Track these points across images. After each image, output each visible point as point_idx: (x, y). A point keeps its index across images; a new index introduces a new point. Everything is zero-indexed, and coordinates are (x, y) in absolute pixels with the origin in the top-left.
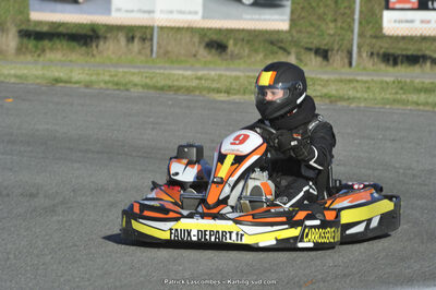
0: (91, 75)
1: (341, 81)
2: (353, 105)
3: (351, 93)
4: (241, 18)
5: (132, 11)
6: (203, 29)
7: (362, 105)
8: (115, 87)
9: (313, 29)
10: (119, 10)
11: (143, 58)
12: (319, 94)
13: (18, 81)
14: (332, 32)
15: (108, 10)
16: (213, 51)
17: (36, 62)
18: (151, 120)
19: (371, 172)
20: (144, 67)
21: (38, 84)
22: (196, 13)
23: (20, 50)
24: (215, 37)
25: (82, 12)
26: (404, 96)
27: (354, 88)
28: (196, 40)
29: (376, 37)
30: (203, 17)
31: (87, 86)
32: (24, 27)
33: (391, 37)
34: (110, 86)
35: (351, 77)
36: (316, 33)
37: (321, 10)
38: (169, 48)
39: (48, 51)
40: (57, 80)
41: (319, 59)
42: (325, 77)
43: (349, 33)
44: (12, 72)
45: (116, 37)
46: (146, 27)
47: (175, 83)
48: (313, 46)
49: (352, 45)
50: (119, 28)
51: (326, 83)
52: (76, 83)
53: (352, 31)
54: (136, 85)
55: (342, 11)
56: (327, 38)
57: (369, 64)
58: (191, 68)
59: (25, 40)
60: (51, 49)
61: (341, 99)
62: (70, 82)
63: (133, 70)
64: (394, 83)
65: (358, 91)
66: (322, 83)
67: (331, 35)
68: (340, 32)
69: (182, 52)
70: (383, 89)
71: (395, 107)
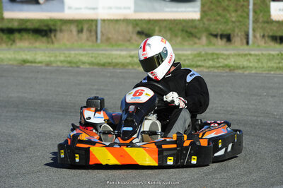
0: (50, 57)
1: (239, 55)
2: (247, 73)
3: (246, 64)
4: (163, 11)
5: (80, 9)
6: (135, 20)
7: (253, 72)
8: (69, 65)
9: (219, 18)
10: (70, 8)
11: (90, 44)
12: (221, 65)
14: (234, 19)
15: (62, 10)
17: (9, 50)
18: (96, 87)
21: (11, 65)
22: (129, 8)
24: (144, 27)
25: (43, 11)
27: (248, 60)
28: (130, 28)
30: (136, 11)
31: (47, 65)
33: (278, 22)
34: (65, 64)
35: (247, 52)
37: (226, 3)
38: (110, 36)
39: (17, 41)
40: (25, 61)
41: (225, 40)
42: (227, 53)
43: (246, 20)
45: (69, 28)
46: (92, 20)
47: (114, 61)
48: (220, 33)
49: (248, 29)
51: (228, 57)
52: (40, 62)
53: (248, 18)
54: (84, 63)
55: (241, 3)
56: (230, 24)
57: (262, 43)
58: (127, 49)
60: (21, 39)
61: (238, 68)
62: (35, 62)
63: (82, 52)
64: (278, 55)
65: (250, 62)
66: (224, 57)
67: (234, 22)
68: (241, 19)
69: (120, 38)
70: (269, 60)
71: (278, 72)
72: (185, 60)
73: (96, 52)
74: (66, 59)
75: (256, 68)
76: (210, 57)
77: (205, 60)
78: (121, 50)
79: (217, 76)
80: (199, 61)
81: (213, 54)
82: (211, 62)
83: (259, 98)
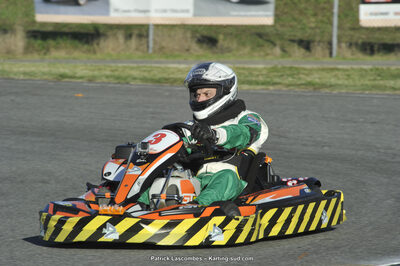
0: (94, 70)
1: (323, 70)
2: (335, 92)
3: (333, 81)
4: (229, 15)
5: (128, 11)
6: (194, 26)
7: (343, 91)
8: (116, 81)
9: (295, 23)
10: (116, 10)
11: (139, 54)
12: (303, 82)
13: (27, 77)
14: (313, 25)
15: (107, 12)
16: (205, 46)
17: (42, 60)
18: (151, 110)
19: (354, 152)
20: (142, 62)
21: (45, 80)
22: (187, 11)
23: (28, 49)
24: (205, 33)
25: (84, 13)
26: (381, 82)
27: (336, 76)
28: (189, 35)
29: (353, 29)
30: (195, 15)
31: (91, 80)
32: (31, 28)
33: (367, 29)
34: (111, 80)
35: (332, 66)
36: (299, 27)
37: (303, 6)
38: (164, 44)
39: (52, 49)
40: (63, 76)
41: (303, 51)
42: (308, 66)
43: (329, 26)
44: (22, 69)
45: (115, 35)
46: (142, 26)
47: (172, 76)
48: (296, 38)
49: (331, 36)
50: (118, 27)
51: (310, 72)
52: (81, 78)
53: (331, 24)
54: (135, 79)
55: (322, 5)
56: (309, 31)
57: (348, 54)
58: (185, 61)
59: (32, 41)
60: (57, 48)
61: (324, 86)
62: (75, 77)
63: (132, 65)
64: (371, 70)
65: (339, 79)
66: (306, 72)
67: (312, 28)
68: (320, 25)
69: (176, 47)
70: (362, 76)
71: (374, 92)
72: (258, 76)
73: (149, 65)
74: (112, 73)
75: (346, 86)
76: (288, 72)
77: (282, 76)
78: (179, 63)
79: (299, 96)
80: (275, 76)
81: (291, 68)
82: (290, 79)
83: (354, 125)
